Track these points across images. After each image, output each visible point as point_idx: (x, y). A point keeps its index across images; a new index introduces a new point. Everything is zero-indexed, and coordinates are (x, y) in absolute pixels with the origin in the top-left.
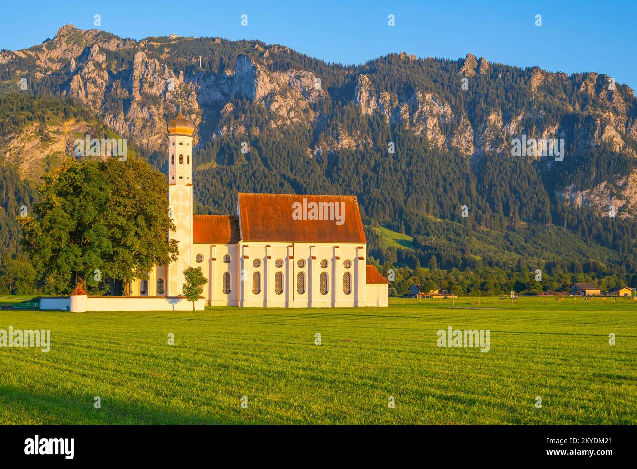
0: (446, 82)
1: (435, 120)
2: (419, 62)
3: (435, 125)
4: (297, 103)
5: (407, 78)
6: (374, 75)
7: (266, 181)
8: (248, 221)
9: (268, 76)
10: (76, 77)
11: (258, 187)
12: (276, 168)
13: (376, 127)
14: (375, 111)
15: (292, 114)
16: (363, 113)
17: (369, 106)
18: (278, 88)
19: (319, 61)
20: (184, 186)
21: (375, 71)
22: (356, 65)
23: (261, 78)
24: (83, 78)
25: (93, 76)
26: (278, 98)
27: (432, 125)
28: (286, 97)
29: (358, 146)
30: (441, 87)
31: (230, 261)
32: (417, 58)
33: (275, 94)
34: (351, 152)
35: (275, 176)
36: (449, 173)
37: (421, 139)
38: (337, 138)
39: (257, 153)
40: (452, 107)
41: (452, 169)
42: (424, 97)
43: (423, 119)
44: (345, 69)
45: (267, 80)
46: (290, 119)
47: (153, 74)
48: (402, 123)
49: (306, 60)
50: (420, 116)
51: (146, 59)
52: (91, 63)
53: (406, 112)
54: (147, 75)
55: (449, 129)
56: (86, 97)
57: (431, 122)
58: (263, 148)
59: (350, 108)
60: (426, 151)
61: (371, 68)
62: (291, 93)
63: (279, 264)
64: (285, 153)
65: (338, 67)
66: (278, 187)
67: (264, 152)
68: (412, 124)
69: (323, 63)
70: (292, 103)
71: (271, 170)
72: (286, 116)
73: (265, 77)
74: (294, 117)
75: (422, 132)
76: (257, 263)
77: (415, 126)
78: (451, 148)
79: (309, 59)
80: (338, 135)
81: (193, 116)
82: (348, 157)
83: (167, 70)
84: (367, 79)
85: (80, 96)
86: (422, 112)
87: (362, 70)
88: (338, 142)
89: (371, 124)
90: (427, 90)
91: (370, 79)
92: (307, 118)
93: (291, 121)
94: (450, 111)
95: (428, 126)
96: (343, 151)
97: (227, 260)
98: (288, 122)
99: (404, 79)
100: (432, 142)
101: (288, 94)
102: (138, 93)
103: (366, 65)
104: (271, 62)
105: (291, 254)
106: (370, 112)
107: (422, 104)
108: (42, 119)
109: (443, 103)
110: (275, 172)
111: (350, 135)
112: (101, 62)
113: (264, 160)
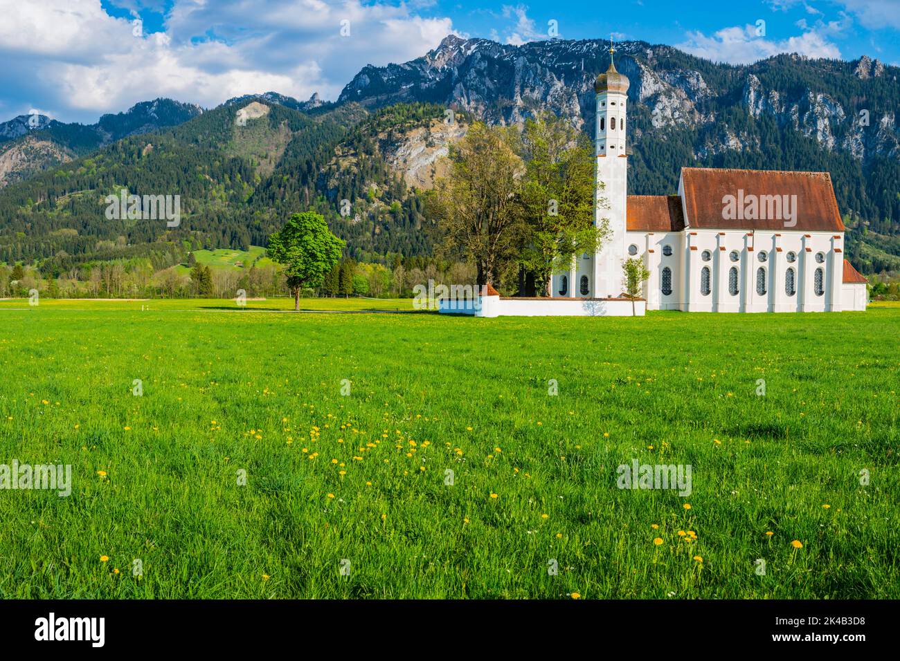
0: (839, 83)
1: (826, 121)
2: (812, 62)
3: (826, 126)
4: (682, 104)
5: (799, 78)
6: (763, 75)
7: (650, 183)
8: (694, 203)
9: (652, 76)
10: (458, 85)
11: (640, 190)
12: (659, 169)
13: (764, 128)
14: (764, 111)
15: (677, 114)
16: (751, 113)
17: (757, 107)
18: (663, 89)
19: (705, 61)
20: (616, 157)
21: (764, 71)
22: (745, 65)
23: (645, 78)
24: (465, 85)
25: (474, 83)
26: (663, 98)
27: (823, 126)
28: (670, 97)
29: (745, 147)
30: (834, 88)
31: (671, 254)
32: (809, 58)
33: (659, 94)
34: (737, 153)
35: (658, 178)
36: (839, 176)
37: (811, 141)
38: (723, 139)
39: (639, 155)
40: (844, 109)
41: (842, 172)
42: (815, 97)
43: (813, 120)
44: (733, 68)
45: (651, 80)
46: (675, 120)
47: (534, 79)
48: (791, 124)
49: (693, 60)
50: (810, 117)
51: (528, 64)
52: (472, 70)
53: (795, 112)
54: (529, 79)
55: (840, 130)
56: (469, 103)
57: (822, 124)
58: (646, 149)
59: (737, 109)
60: (815, 153)
61: (762, 67)
62: (676, 93)
63: (734, 256)
64: (669, 155)
65: (725, 67)
66: (662, 189)
67: (647, 154)
68: (801, 126)
69: (710, 63)
70: (677, 103)
71: (654, 171)
72: (670, 116)
73: (650, 77)
74: (678, 118)
75: (812, 133)
76: (707, 256)
77: (804, 127)
78: (841, 151)
79: (696, 59)
80: (725, 135)
81: (575, 119)
82: (735, 158)
83: (548, 74)
84: (756, 78)
85: (463, 103)
86: (813, 113)
87: (750, 70)
88: (724, 144)
89: (759, 125)
90: (820, 91)
91: (759, 78)
92: (692, 118)
93: (676, 122)
94: (842, 113)
95: (818, 128)
96: (730, 152)
97: (667, 252)
98: (672, 123)
99: (795, 79)
100: (822, 144)
101: (673, 94)
102: (519, 98)
103: (755, 65)
104: (655, 62)
105: (750, 245)
106: (758, 112)
107: (813, 105)
108: (427, 126)
109: (835, 105)
110: (658, 174)
111: (738, 136)
112: (482, 68)
113: (647, 162)
